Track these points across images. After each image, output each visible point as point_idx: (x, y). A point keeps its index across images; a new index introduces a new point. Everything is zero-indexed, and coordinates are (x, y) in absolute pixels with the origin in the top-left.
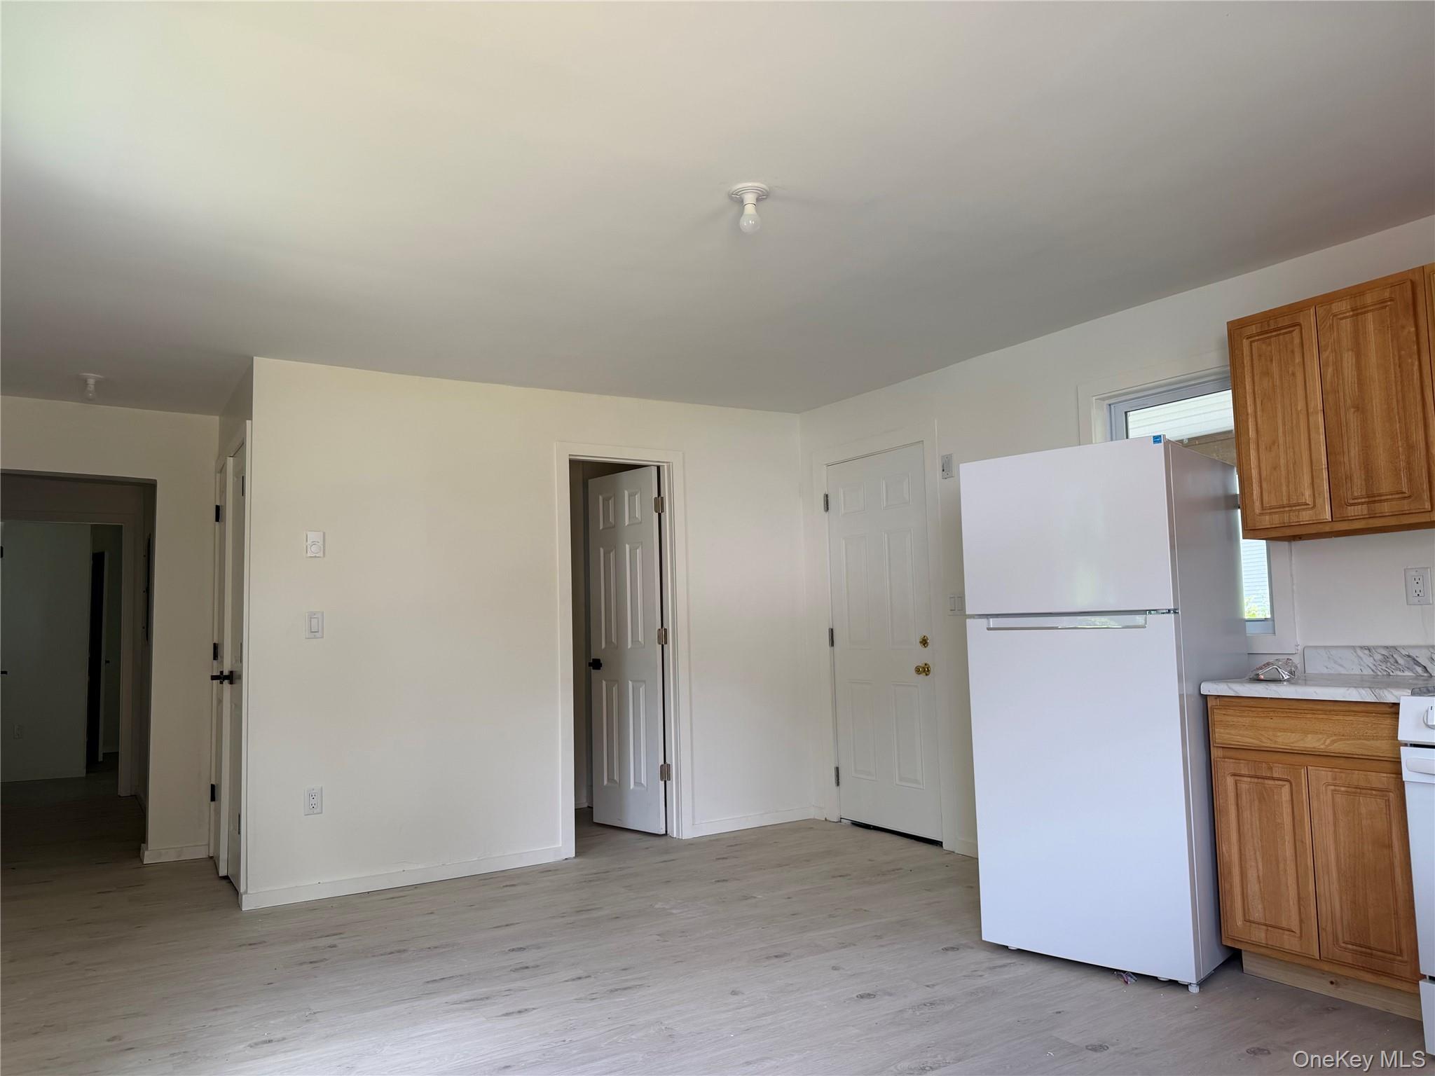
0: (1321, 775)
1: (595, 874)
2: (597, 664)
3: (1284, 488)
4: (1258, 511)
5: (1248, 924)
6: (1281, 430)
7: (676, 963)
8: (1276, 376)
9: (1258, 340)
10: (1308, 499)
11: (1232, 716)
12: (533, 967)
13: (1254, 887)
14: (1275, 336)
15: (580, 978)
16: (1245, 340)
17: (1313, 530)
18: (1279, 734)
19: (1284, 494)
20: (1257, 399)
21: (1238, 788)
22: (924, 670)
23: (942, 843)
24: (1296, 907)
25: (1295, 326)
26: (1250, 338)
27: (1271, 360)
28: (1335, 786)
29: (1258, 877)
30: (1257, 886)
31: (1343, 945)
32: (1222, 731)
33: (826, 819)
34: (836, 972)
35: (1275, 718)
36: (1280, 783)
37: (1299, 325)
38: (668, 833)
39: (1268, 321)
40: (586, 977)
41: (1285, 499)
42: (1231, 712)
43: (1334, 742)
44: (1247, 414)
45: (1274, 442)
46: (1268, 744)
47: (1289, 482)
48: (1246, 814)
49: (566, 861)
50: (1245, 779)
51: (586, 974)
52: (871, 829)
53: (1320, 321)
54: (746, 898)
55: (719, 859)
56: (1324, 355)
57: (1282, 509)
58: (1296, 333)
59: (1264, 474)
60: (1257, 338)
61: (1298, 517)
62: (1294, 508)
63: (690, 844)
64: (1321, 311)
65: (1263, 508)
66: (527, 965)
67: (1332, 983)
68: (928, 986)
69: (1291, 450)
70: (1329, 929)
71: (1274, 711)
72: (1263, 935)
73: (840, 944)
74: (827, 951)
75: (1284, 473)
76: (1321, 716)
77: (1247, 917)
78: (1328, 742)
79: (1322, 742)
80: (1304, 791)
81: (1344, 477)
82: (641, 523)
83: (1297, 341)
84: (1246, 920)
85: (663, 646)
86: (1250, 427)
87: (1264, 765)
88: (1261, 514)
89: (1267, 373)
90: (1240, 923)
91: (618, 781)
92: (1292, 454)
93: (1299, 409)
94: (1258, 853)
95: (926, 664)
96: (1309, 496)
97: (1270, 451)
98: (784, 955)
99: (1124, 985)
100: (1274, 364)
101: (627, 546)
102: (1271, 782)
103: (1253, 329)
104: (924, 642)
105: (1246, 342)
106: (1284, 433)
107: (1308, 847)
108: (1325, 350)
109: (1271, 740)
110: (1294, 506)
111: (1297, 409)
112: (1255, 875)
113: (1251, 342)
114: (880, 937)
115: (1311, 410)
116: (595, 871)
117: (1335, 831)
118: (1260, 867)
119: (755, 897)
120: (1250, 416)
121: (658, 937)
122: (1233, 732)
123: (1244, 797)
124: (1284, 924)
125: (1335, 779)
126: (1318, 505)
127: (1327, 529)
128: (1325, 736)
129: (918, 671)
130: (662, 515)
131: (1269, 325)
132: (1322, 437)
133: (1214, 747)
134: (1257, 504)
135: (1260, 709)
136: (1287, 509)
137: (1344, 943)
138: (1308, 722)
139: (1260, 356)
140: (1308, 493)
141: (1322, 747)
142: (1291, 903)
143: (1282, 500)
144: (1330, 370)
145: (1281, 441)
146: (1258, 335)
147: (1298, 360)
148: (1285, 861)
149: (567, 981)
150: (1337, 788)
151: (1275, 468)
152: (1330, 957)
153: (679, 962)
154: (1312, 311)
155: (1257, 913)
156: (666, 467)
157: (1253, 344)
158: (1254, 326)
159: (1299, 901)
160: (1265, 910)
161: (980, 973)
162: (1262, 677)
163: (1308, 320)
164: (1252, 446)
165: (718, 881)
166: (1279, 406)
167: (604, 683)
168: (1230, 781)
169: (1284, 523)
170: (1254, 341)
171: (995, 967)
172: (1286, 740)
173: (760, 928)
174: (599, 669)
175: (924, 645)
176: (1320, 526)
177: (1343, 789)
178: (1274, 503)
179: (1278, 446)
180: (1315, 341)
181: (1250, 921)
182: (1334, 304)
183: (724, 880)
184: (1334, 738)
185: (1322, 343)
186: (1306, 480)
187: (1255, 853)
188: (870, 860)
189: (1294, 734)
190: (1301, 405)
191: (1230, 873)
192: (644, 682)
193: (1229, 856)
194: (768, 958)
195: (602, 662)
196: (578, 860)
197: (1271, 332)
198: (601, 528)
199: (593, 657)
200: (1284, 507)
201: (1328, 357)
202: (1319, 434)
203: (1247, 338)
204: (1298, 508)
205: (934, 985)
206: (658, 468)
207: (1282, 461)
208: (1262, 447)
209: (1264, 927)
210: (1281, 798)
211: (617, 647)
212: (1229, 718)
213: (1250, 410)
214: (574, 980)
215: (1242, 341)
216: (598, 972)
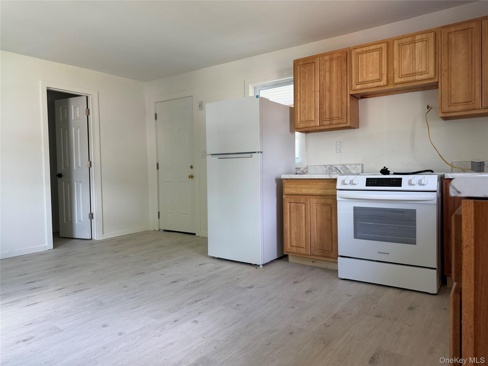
0: (314, 201)
1: (63, 254)
2: (60, 176)
3: (307, 115)
4: (299, 122)
5: (291, 247)
6: (307, 97)
7: (101, 280)
8: (307, 79)
9: (302, 67)
10: (313, 119)
11: (290, 184)
12: (39, 288)
13: (293, 236)
14: (308, 66)
15: (60, 289)
16: (298, 66)
17: (314, 129)
18: (303, 189)
19: (307, 117)
20: (301, 86)
21: (291, 206)
22: (191, 177)
23: (195, 234)
24: (305, 240)
25: (313, 63)
26: (300, 66)
27: (306, 74)
28: (317, 204)
29: (295, 233)
30: (294, 235)
31: (317, 250)
32: (287, 189)
33: (154, 230)
34: (162, 276)
35: (302, 185)
36: (302, 204)
37: (314, 63)
38: (92, 238)
39: (306, 61)
40: (63, 289)
41: (307, 119)
42: (290, 183)
43: (318, 191)
44: (298, 91)
45: (305, 100)
46: (299, 192)
47: (308, 113)
48: (292, 214)
49: (49, 250)
50: (292, 204)
51: (63, 288)
52: (171, 232)
53: (321, 62)
54: (126, 257)
55: (114, 245)
56: (321, 73)
57: (306, 122)
58: (313, 65)
59: (301, 111)
60: (302, 66)
61: (310, 124)
62: (309, 122)
63: (102, 241)
64: (321, 58)
65: (300, 121)
66: (36, 287)
67: (313, 262)
68: (195, 276)
69: (310, 103)
70: (314, 246)
71: (302, 183)
72: (295, 249)
73: (163, 267)
74: (159, 270)
75: (307, 110)
76: (314, 184)
77: (291, 245)
78: (316, 191)
79: (314, 191)
80: (309, 206)
81: (324, 112)
82: (80, 119)
83: (313, 68)
84: (291, 246)
85: (89, 168)
86: (298, 95)
87: (298, 199)
88: (300, 123)
89: (304, 78)
90: (289, 247)
91: (70, 221)
92: (310, 104)
93: (313, 90)
94: (295, 226)
95: (192, 175)
96: (314, 118)
97: (304, 103)
98: (143, 273)
99: (256, 269)
100: (306, 75)
101: (73, 128)
102: (300, 204)
103: (301, 63)
104: (192, 167)
105: (299, 67)
106: (308, 98)
107: (309, 222)
108: (321, 71)
109: (301, 191)
110: (309, 121)
111: (312, 90)
112: (294, 232)
113: (300, 67)
114: (177, 264)
115: (316, 90)
116: (62, 253)
117: (316, 217)
118: (296, 230)
119: (130, 256)
120: (298, 92)
121: (92, 272)
122: (290, 189)
123: (292, 209)
124: (301, 246)
125: (317, 202)
126: (316, 121)
127: (318, 128)
128: (315, 189)
129: (189, 177)
130: (89, 116)
131: (306, 62)
132: (319, 99)
133: (284, 194)
134: (299, 120)
135: (298, 182)
136: (307, 122)
137: (318, 249)
138: (311, 185)
139: (303, 72)
140: (313, 117)
141: (314, 193)
142: (304, 239)
143: (306, 119)
144: (322, 78)
145: (307, 100)
146: (302, 65)
147: (313, 74)
148: (303, 227)
149: (54, 291)
150: (318, 204)
151: (305, 109)
152: (314, 254)
153: (102, 279)
154: (318, 58)
155: (294, 244)
156: (90, 97)
157: (301, 68)
158: (301, 62)
159: (306, 239)
160: (296, 242)
161: (212, 271)
162: (298, 173)
163: (317, 61)
164: (299, 101)
165: (115, 252)
166: (307, 89)
167: (63, 183)
168: (288, 204)
169: (306, 126)
170: (301, 67)
171: (216, 268)
172: (304, 191)
173: (133, 265)
174: (61, 177)
175: (192, 168)
176: (316, 127)
177: (319, 205)
178: (304, 120)
179: (306, 102)
180: (318, 68)
181: (292, 246)
182: (325, 57)
183: (117, 252)
184: (318, 190)
185: (321, 69)
186: (313, 113)
187: (294, 226)
188: (171, 241)
189: (307, 189)
190: (313, 89)
191: (287, 232)
192: (82, 182)
193: (287, 227)
194: (137, 274)
195: (62, 175)
196: (54, 250)
197: (306, 64)
198: (61, 120)
199: (58, 173)
200: (306, 121)
201: (322, 74)
202: (318, 98)
203: (299, 66)
204: (310, 121)
205: (197, 276)
206: (87, 97)
207: (307, 107)
208: (301, 101)
209: (296, 247)
210: (302, 209)
211: (69, 168)
212: (289, 185)
213: (299, 90)
214: (57, 290)
215: (297, 66)
216: (68, 286)
